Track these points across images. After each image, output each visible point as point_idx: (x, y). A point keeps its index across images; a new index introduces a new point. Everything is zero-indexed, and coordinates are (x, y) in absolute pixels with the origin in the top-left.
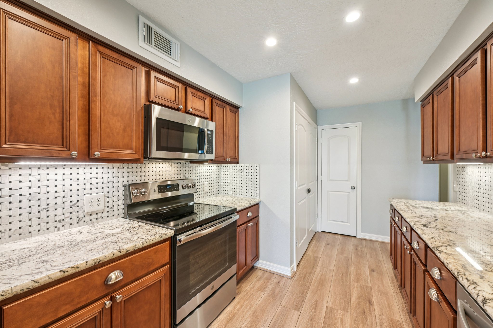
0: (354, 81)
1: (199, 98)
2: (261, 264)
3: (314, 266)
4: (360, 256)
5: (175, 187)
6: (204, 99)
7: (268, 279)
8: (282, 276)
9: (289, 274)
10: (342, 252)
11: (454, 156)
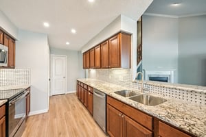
0: (68, 43)
9: (47, 111)
11: (90, 67)
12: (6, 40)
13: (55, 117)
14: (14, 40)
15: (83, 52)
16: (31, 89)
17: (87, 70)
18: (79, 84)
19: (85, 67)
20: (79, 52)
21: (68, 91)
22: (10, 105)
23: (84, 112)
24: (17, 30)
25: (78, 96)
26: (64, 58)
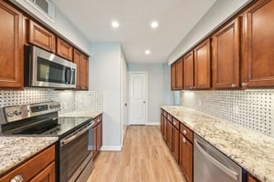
0: (148, 52)
1: (66, 46)
2: (104, 148)
3: (131, 142)
4: (149, 133)
5: (45, 108)
6: (68, 48)
7: (109, 155)
8: (116, 152)
9: (120, 149)
10: (141, 133)
11: (184, 88)
12: (76, 56)
13: (128, 165)
14: (87, 56)
15: (170, 64)
16: (104, 116)
17: (177, 92)
18: (164, 115)
19: (175, 88)
20: (164, 65)
21: (149, 121)
22: (61, 145)
23: (173, 170)
24: (89, 43)
25: (163, 134)
26: (144, 76)
